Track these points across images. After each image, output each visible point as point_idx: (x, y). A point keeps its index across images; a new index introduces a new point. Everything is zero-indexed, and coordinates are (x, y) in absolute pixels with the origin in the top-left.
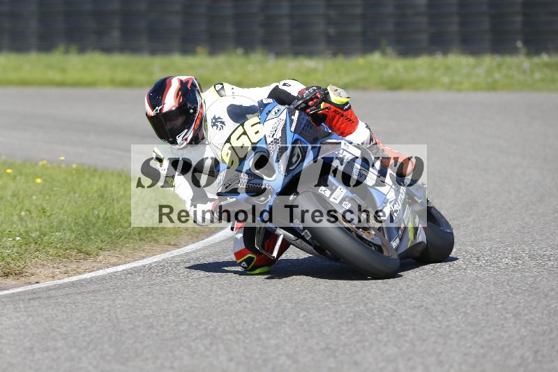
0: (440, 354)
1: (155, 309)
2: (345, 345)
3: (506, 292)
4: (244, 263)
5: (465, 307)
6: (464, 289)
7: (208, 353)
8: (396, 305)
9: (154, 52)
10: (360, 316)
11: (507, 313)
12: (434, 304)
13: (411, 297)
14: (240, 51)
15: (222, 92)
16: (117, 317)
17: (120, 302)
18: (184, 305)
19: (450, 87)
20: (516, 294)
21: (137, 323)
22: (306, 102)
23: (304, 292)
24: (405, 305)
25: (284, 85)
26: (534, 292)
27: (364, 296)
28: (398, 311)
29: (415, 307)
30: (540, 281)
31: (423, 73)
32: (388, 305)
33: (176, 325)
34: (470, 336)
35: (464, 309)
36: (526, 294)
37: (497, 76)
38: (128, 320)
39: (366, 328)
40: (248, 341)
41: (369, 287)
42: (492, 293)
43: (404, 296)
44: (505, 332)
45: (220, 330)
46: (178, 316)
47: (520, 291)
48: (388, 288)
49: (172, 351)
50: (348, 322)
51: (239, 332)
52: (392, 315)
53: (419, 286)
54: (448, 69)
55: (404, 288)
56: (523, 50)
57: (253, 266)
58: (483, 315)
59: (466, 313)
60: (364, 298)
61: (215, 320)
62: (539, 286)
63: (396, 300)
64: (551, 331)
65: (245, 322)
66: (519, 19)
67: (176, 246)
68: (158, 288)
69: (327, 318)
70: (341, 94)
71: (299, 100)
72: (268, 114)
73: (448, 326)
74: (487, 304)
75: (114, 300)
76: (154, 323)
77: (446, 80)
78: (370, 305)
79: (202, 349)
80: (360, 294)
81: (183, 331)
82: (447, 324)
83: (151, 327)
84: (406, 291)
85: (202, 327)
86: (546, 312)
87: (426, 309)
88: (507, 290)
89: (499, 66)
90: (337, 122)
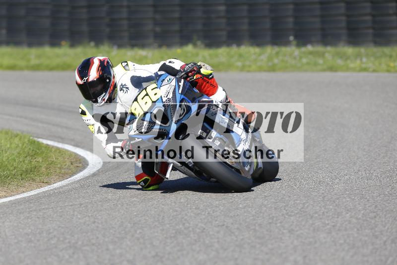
0: (236, 259)
1: (33, 229)
2: (169, 253)
3: (283, 215)
4: (142, 183)
5: (255, 225)
6: (253, 213)
7: (71, 260)
8: (205, 224)
9: (30, 45)
10: (180, 233)
11: (284, 229)
12: (232, 224)
13: (216, 219)
14: (92, 44)
15: (127, 68)
16: (6, 235)
17: (8, 224)
18: (54, 225)
19: (242, 69)
20: (291, 216)
21: (20, 239)
22: (187, 73)
23: (140, 216)
24: (212, 225)
25: (170, 62)
26: (303, 214)
27: (183, 218)
28: (206, 228)
29: (219, 226)
30: (308, 206)
31: (223, 59)
32: (200, 224)
33: (49, 240)
34: (258, 246)
35: (253, 227)
36: (298, 216)
37: (276, 61)
38: (13, 237)
39: (184, 241)
40: (100, 251)
41: (186, 212)
42: (273, 215)
43: (211, 218)
44: (283, 243)
45: (80, 243)
46: (50, 233)
47: (293, 214)
48: (199, 212)
49: (45, 259)
50: (171, 237)
51: (93, 244)
52: (203, 232)
53: (222, 211)
54: (241, 56)
55: (211, 212)
56: (294, 43)
57: (149, 184)
58: (267, 231)
59: (255, 230)
60: (183, 220)
61: (76, 236)
62: (307, 210)
63: (206, 221)
64: (316, 242)
65: (98, 238)
66: (291, 20)
67: (48, 183)
68: (34, 214)
69: (156, 234)
70: (207, 68)
71: (182, 72)
72: (162, 81)
73: (242, 240)
74: (270, 223)
75: (4, 222)
76: (33, 239)
77: (239, 64)
78: (187, 225)
79: (67, 257)
80: (180, 216)
81: (54, 244)
82: (242, 237)
83: (30, 241)
84: (213, 214)
85: (67, 241)
86: (312, 229)
87: (227, 227)
88: (284, 213)
89: (277, 53)
90: (204, 88)
